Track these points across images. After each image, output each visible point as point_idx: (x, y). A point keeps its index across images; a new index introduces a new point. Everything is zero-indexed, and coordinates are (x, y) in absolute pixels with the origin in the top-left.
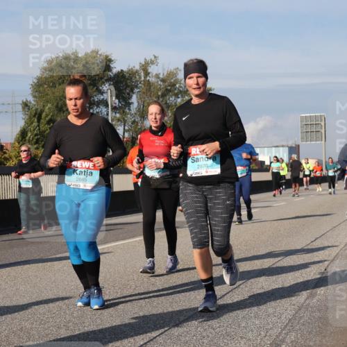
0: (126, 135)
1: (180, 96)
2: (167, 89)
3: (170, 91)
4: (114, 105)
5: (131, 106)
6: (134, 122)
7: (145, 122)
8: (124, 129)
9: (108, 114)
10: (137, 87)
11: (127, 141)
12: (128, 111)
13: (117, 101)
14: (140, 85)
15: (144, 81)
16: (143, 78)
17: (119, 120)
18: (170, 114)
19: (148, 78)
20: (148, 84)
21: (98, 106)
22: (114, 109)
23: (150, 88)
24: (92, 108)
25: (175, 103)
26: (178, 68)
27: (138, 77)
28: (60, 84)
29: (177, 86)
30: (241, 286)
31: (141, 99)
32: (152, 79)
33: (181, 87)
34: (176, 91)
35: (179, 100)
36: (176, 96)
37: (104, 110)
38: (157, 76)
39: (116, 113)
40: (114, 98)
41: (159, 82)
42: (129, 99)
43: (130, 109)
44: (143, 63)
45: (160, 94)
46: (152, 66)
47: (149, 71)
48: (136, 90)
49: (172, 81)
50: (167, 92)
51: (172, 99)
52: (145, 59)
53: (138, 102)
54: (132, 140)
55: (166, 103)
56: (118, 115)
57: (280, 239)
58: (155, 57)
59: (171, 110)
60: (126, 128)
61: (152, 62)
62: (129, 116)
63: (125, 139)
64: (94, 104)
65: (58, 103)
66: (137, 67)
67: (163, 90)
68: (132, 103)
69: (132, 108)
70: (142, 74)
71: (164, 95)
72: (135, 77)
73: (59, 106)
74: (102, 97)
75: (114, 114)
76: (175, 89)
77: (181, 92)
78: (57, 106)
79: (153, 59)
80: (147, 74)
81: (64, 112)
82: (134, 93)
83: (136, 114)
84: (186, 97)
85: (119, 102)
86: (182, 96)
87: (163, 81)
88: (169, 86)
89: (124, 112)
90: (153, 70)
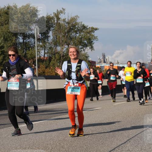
0: (46, 56)
1: (78, 32)
2: (70, 28)
3: (72, 29)
4: (39, 37)
5: (49, 38)
6: (51, 48)
7: (57, 48)
8: (45, 52)
9: (35, 43)
10: (52, 27)
11: (47, 59)
12: (47, 41)
13: (40, 35)
14: (54, 26)
15: (56, 23)
16: (56, 22)
17: (41, 46)
18: (72, 43)
19: (59, 21)
20: (59, 25)
21: (29, 38)
22: (39, 40)
23: (60, 28)
24: (25, 39)
25: (76, 37)
26: (77, 16)
27: (53, 21)
28: (6, 24)
29: (77, 26)
30: (116, 149)
31: (55, 34)
32: (61, 22)
33: (79, 27)
34: (76, 30)
35: (78, 35)
36: (76, 32)
37: (33, 40)
38: (64, 20)
39: (39, 42)
40: (38, 33)
41: (66, 24)
42: (48, 34)
43: (48, 40)
44: (56, 13)
45: (66, 31)
46: (62, 14)
47: (60, 17)
48: (52, 29)
49: (74, 23)
50: (70, 30)
51: (74, 34)
52: (57, 10)
53: (53, 36)
54: (49, 59)
55: (70, 37)
56: (41, 44)
57: (139, 120)
58: (63, 9)
59: (73, 41)
60: (46, 51)
61: (61, 12)
62: (48, 44)
63: (45, 58)
64: (26, 36)
65: (4, 36)
66: (52, 15)
67: (68, 29)
68: (49, 36)
69: (49, 40)
70: (56, 19)
71: (68, 32)
72: (51, 21)
73: (5, 38)
74: (31, 33)
75: (38, 43)
76: (75, 28)
77: (79, 30)
78: (4, 38)
79: (62, 10)
80: (58, 19)
81: (8, 41)
82: (50, 30)
83: (51, 43)
84: (82, 33)
85: (41, 35)
86: (79, 32)
87: (68, 23)
88: (72, 26)
89: (44, 42)
90: (62, 16)
